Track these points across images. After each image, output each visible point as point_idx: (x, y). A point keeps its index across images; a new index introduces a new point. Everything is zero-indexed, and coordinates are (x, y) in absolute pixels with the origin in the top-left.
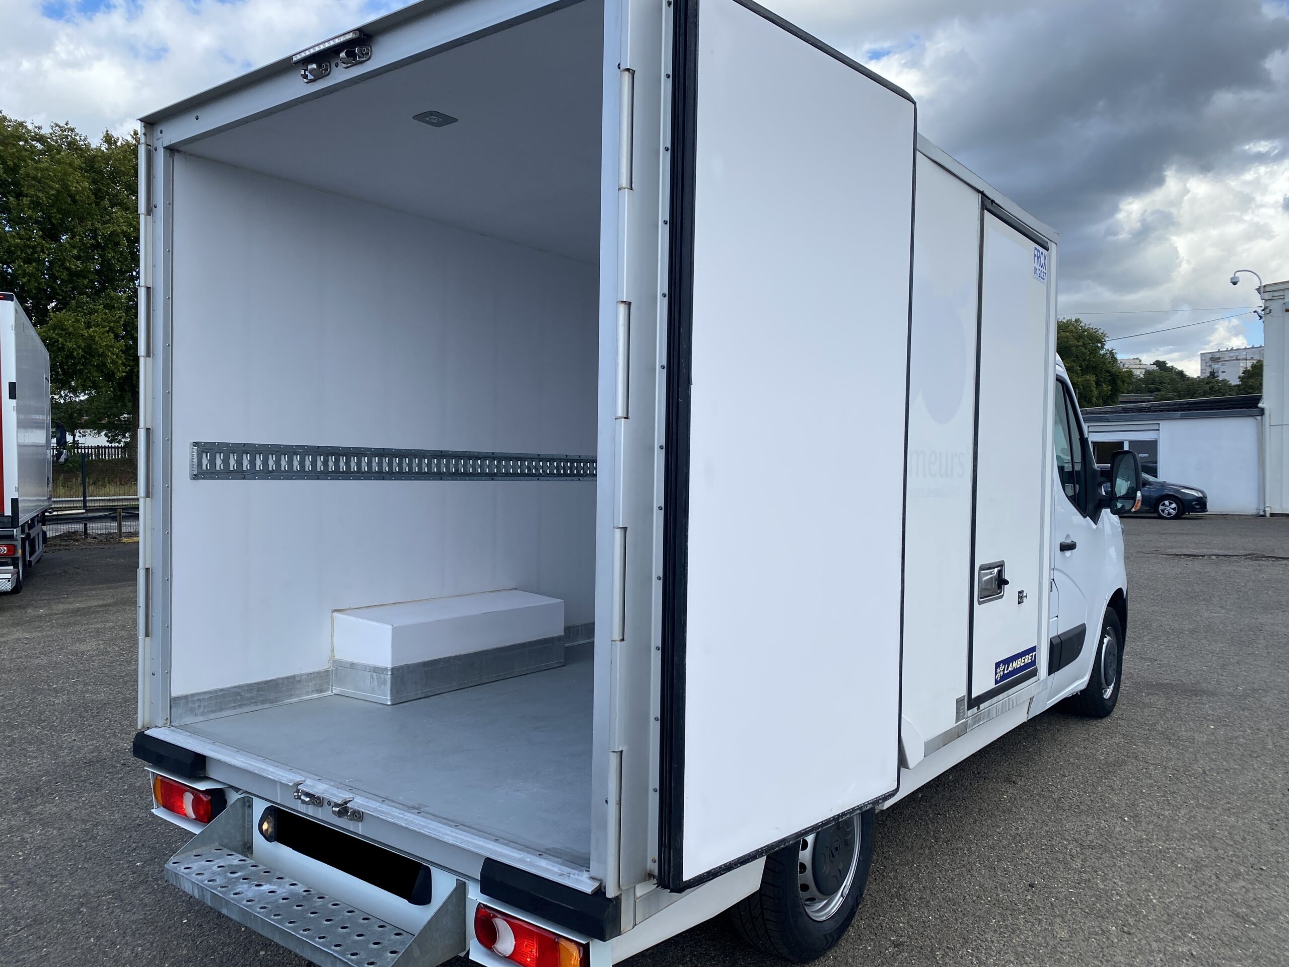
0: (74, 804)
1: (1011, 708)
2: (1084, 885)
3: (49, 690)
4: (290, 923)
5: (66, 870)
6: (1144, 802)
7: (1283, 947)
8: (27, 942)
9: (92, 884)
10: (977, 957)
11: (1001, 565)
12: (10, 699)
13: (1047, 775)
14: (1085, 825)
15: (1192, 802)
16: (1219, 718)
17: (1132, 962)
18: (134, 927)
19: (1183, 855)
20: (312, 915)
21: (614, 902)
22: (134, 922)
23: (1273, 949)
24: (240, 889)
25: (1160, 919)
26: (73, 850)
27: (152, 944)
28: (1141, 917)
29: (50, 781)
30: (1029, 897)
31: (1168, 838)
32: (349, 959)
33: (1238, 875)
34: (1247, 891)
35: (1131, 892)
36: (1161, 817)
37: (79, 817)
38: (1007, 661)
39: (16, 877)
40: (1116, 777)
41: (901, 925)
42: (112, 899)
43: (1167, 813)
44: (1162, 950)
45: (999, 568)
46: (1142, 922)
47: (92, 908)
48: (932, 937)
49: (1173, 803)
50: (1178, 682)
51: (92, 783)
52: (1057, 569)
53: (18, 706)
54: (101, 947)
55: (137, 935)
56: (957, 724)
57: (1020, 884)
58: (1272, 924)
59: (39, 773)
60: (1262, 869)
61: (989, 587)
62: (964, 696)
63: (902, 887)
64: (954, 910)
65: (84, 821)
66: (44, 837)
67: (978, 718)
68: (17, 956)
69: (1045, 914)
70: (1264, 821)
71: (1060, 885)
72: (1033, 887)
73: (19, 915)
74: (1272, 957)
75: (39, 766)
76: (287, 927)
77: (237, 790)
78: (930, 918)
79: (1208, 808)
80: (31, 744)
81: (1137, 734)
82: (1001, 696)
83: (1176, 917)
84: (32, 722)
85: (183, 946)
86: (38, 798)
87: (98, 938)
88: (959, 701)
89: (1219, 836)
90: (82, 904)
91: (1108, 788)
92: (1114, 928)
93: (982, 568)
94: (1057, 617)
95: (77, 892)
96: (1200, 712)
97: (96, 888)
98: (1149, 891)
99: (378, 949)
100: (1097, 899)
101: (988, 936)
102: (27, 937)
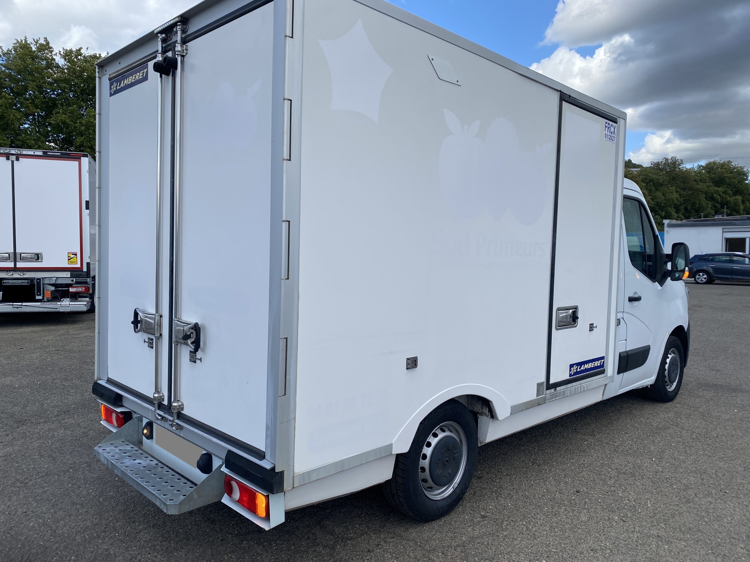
0: (83, 419)
1: (582, 391)
2: (610, 494)
3: (91, 362)
4: (141, 478)
5: (69, 451)
6: (670, 451)
7: (718, 536)
8: (39, 484)
9: (79, 458)
10: (526, 527)
11: (576, 308)
12: (70, 366)
13: (616, 433)
14: (627, 461)
15: (701, 452)
16: (744, 406)
17: (619, 537)
18: (92, 480)
19: (680, 481)
20: (154, 476)
21: (280, 474)
22: (92, 478)
23: (711, 537)
24: (124, 461)
25: (648, 515)
26: (75, 441)
27: (97, 489)
28: (637, 513)
29: (75, 408)
30: (573, 498)
31: (675, 471)
32: (161, 497)
33: (709, 494)
34: (711, 503)
35: (637, 499)
36: (676, 460)
37: (83, 426)
38: (580, 364)
39: (44, 453)
40: (659, 436)
41: (490, 507)
42: (86, 466)
43: (682, 458)
44: (641, 532)
45: (574, 310)
46: (636, 516)
47: (75, 470)
48: (506, 514)
49: (689, 452)
50: (727, 384)
51: (95, 410)
52: (626, 312)
53: (73, 370)
54: (73, 489)
55: (92, 484)
56: (537, 398)
57: (571, 490)
58: (717, 523)
59: (71, 403)
60: (726, 492)
61: (565, 320)
62: (544, 382)
63: (501, 487)
64: (525, 502)
65: (85, 428)
66: (64, 435)
67: (555, 395)
68: (33, 490)
69: (578, 507)
70: (742, 466)
71: (595, 492)
72: (578, 492)
73: (40, 471)
74: (708, 541)
75: (73, 400)
76: (139, 480)
77: (135, 413)
78: (509, 504)
79: (710, 457)
80: (72, 388)
81: (685, 412)
82: (574, 384)
83: (658, 515)
84: (77, 378)
85: (112, 491)
86: (66, 415)
87: (73, 484)
88: (539, 385)
89: (709, 472)
90: (71, 468)
91: (651, 442)
92: (617, 518)
93: (559, 309)
94: (626, 340)
95: (70, 462)
96: (733, 402)
97: (80, 461)
98: (649, 500)
99: (178, 494)
100: (614, 501)
101: (538, 517)
102: (40, 482)
